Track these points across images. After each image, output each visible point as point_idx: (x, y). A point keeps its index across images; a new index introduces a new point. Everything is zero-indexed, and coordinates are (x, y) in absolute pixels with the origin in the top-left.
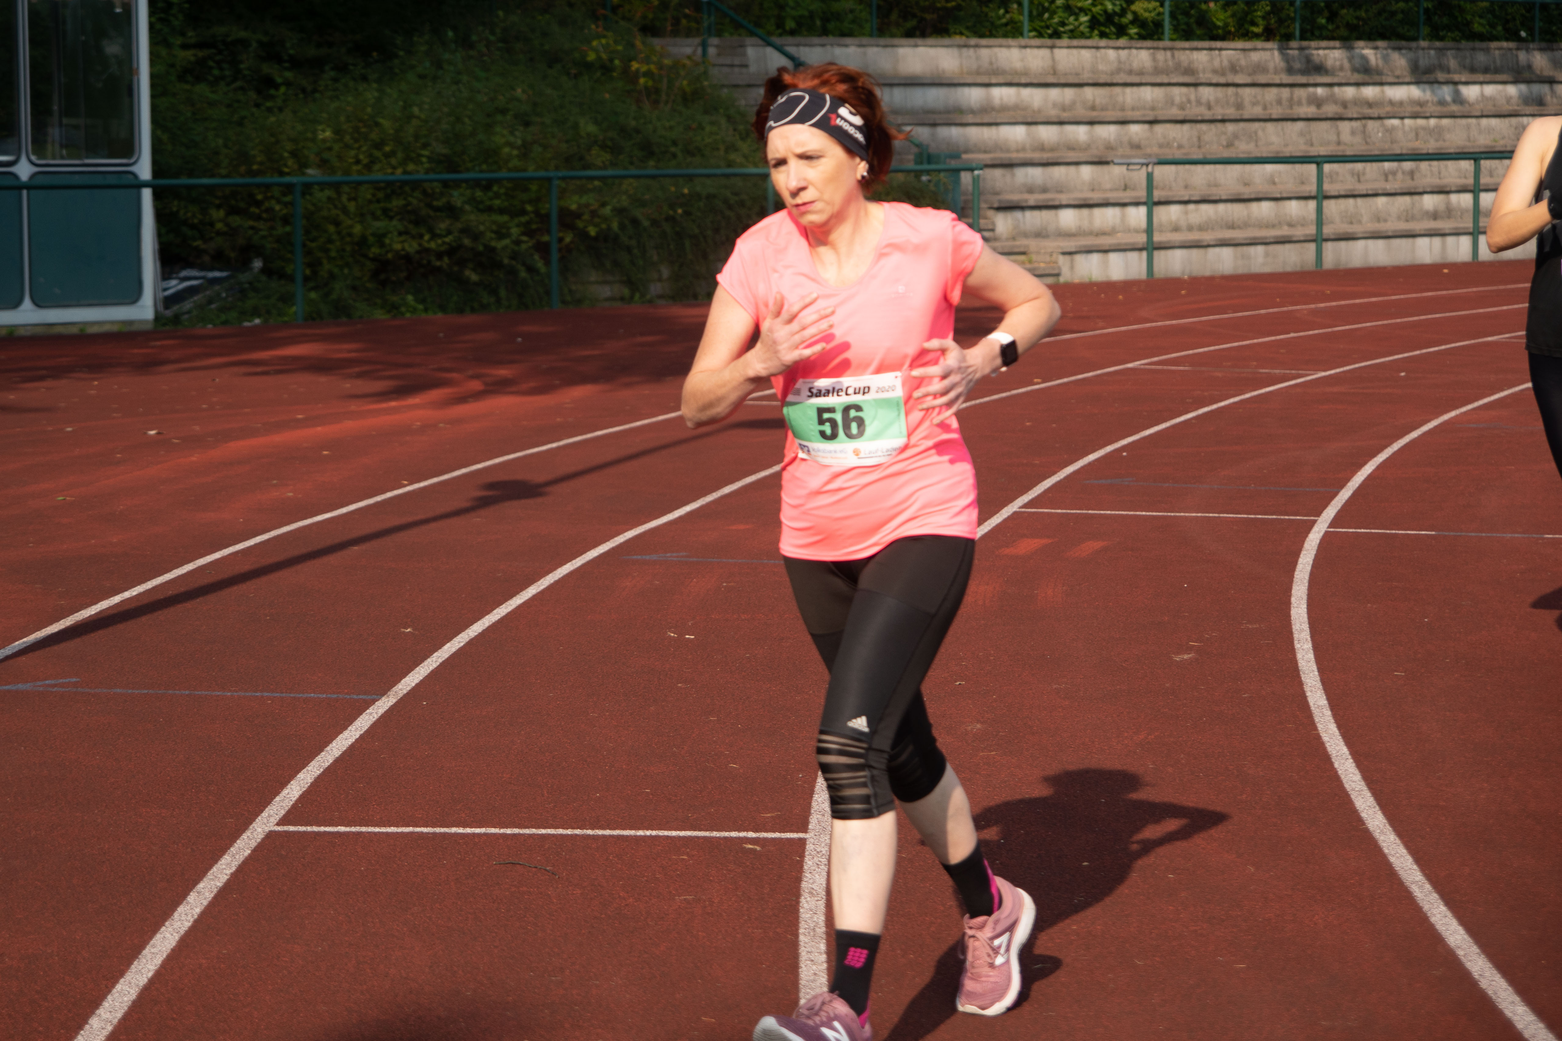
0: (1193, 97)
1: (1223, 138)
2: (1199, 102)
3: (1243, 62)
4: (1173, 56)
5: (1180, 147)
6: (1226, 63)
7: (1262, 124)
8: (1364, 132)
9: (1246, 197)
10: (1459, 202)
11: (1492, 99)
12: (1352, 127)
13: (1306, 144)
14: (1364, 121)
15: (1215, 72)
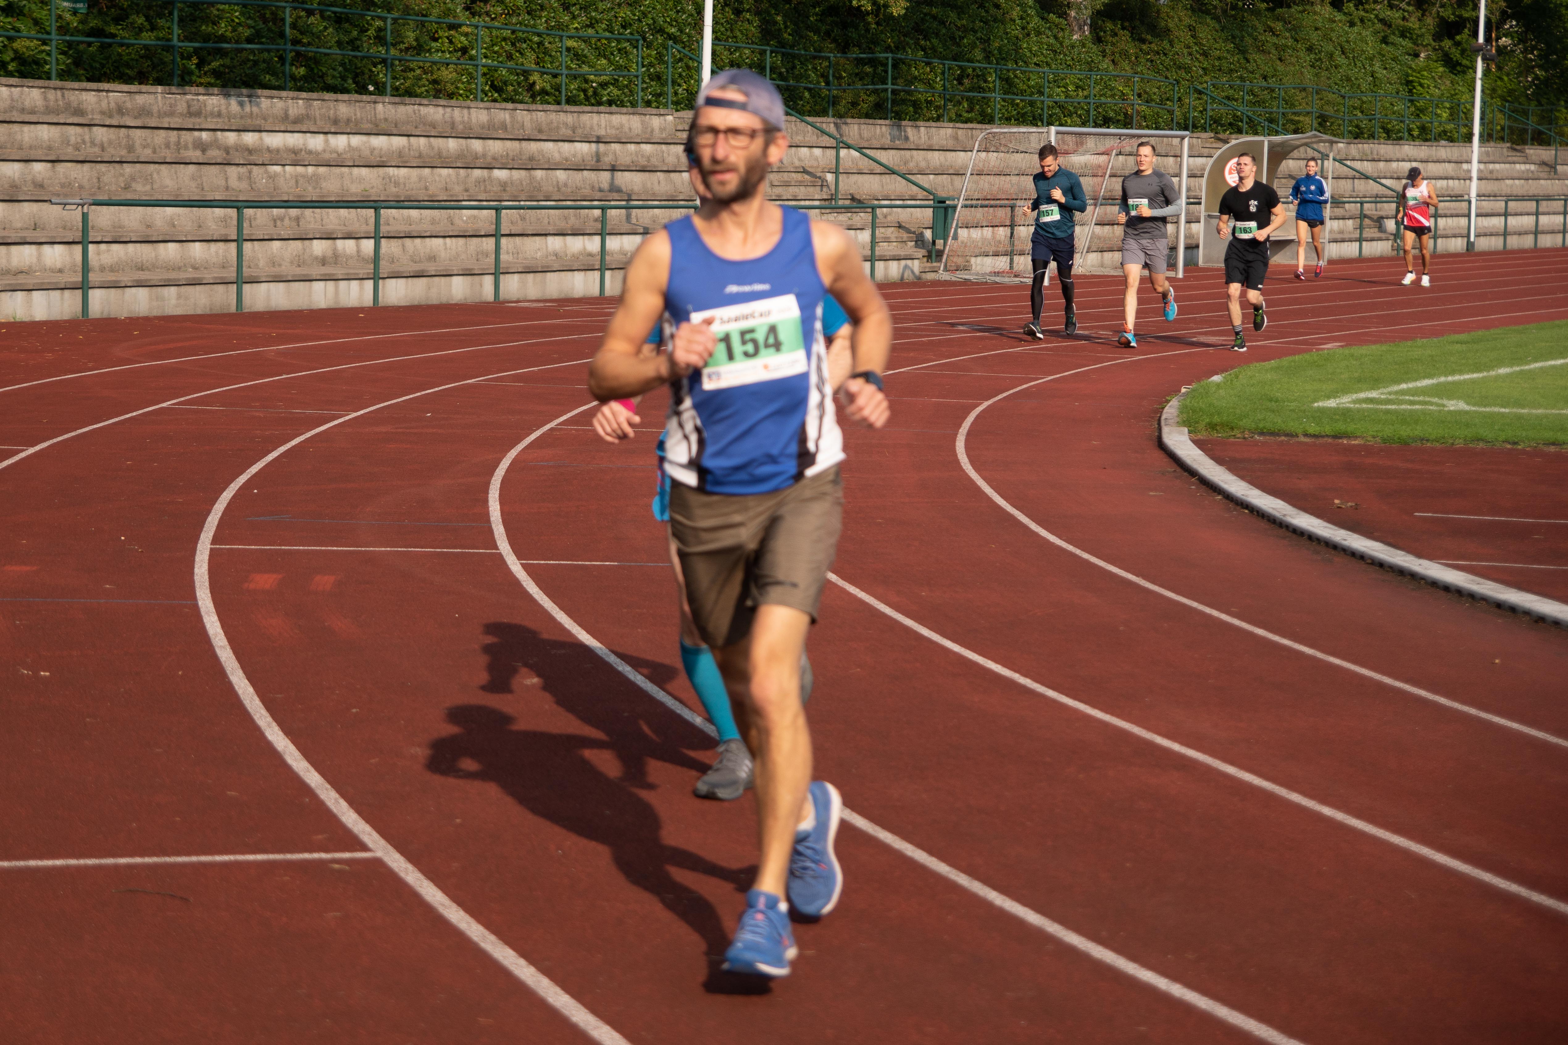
0: (87, 138)
1: (121, 179)
2: (93, 143)
3: (129, 105)
4: (63, 96)
5: (81, 187)
6: (113, 105)
7: (157, 166)
8: (250, 178)
9: (154, 239)
10: (344, 248)
11: (357, 149)
12: (239, 173)
13: (197, 188)
14: (249, 167)
15: (102, 113)
